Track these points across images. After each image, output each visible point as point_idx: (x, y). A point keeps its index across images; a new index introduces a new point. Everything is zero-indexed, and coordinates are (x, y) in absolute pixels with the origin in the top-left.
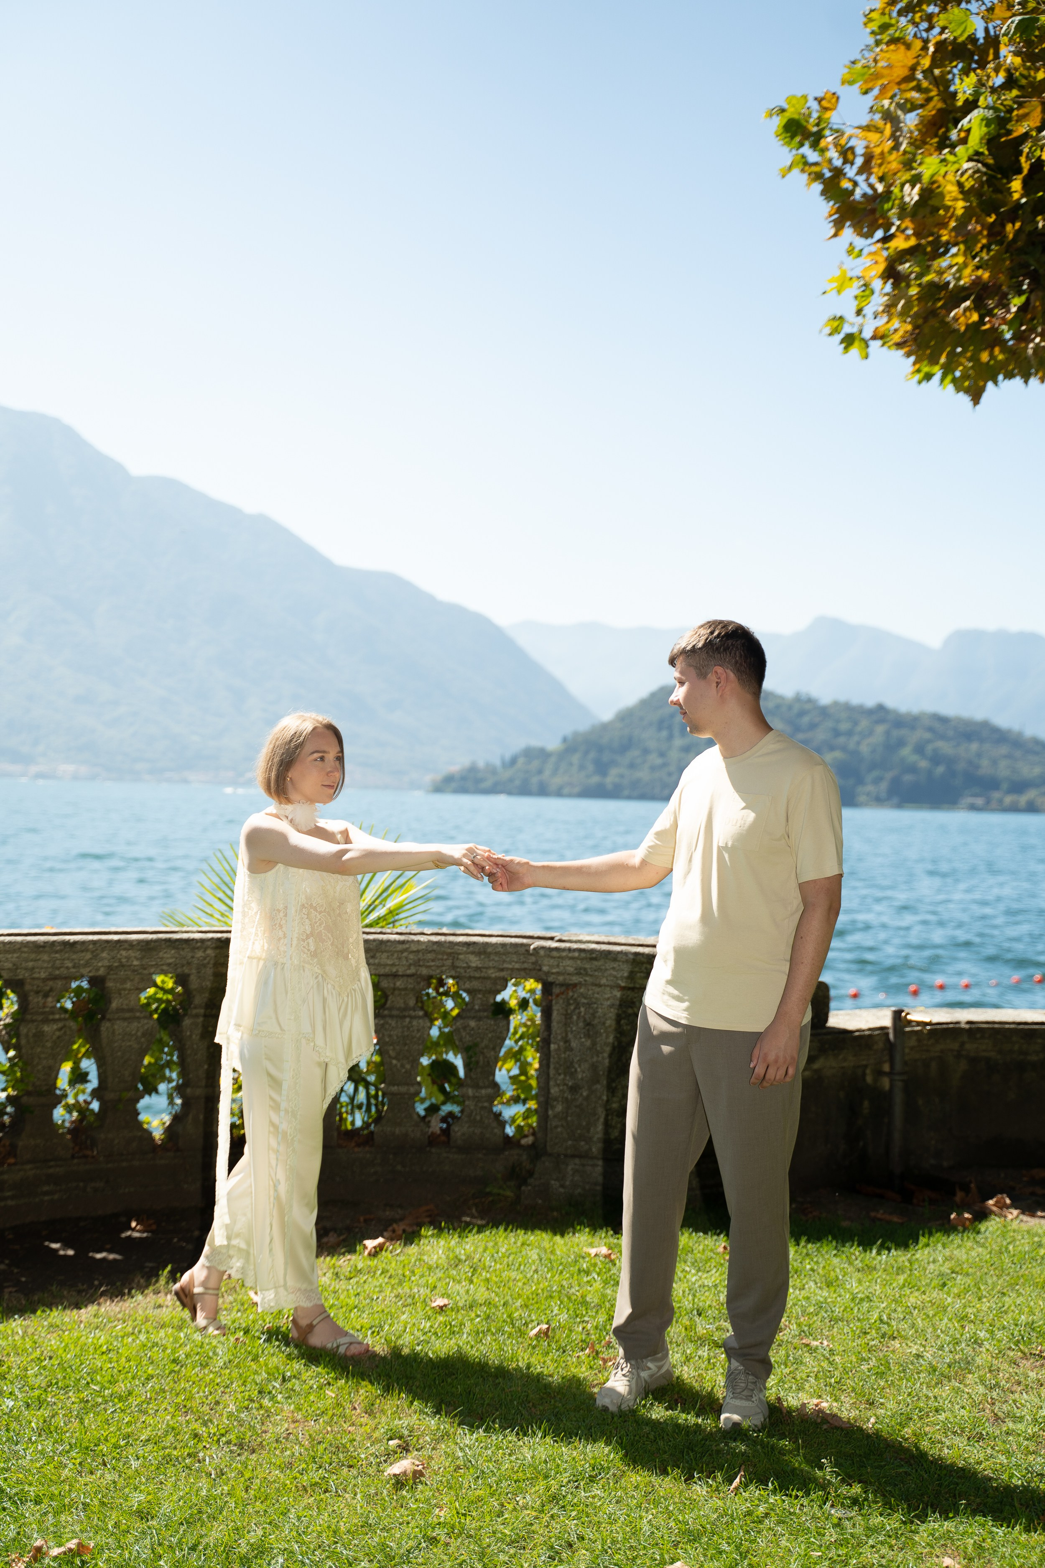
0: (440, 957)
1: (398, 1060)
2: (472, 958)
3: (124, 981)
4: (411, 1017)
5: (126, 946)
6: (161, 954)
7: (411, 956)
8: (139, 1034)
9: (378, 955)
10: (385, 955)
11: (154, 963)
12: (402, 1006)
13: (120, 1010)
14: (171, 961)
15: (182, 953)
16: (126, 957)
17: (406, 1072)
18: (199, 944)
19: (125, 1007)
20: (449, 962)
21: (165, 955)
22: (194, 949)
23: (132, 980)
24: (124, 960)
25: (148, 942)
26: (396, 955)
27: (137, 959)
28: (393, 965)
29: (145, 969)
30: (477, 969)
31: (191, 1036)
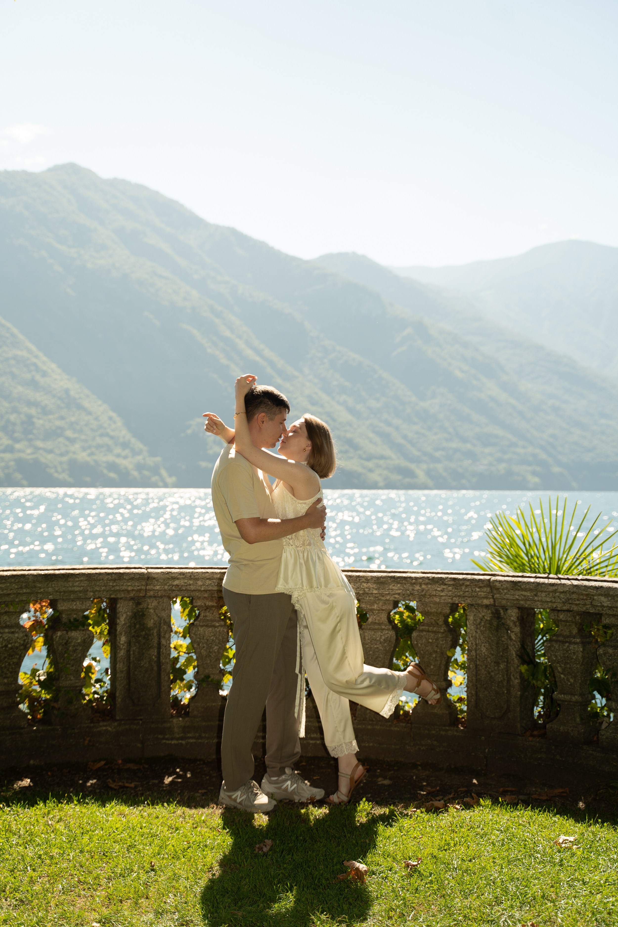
0: (581, 597)
1: (565, 675)
2: (603, 599)
3: (372, 604)
4: (570, 643)
5: (363, 580)
6: (391, 587)
7: (562, 596)
8: (382, 640)
9: (539, 594)
10: (543, 594)
11: (387, 593)
12: (568, 634)
13: (374, 623)
14: (399, 592)
15: (405, 586)
16: (367, 588)
17: (571, 685)
18: (414, 581)
19: (377, 621)
20: (588, 602)
21: (394, 588)
22: (412, 584)
23: (378, 604)
24: (366, 590)
25: (378, 578)
26: (551, 594)
27: (376, 589)
28: (551, 602)
29: (383, 596)
30: (610, 608)
31: (417, 644)
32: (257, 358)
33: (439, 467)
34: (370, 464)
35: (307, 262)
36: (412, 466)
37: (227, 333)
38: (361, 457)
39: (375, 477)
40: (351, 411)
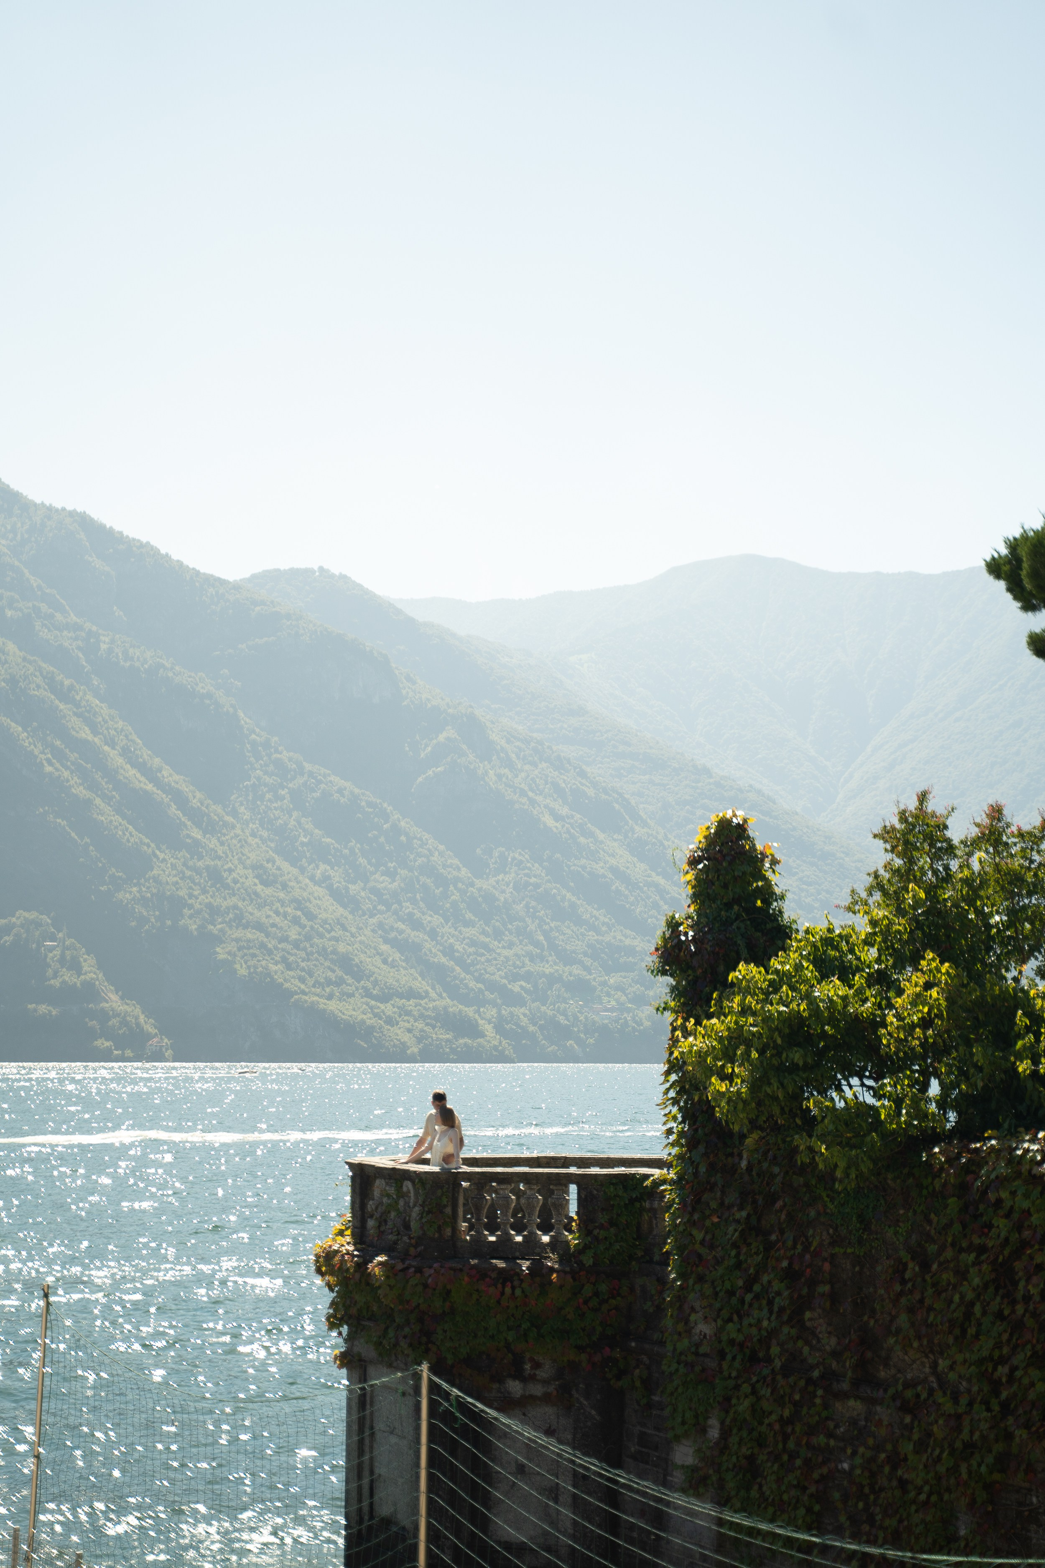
32: (150, 787)
33: (520, 1011)
34: (388, 1009)
35: (236, 587)
36: (470, 1011)
37: (86, 734)
38: (368, 994)
39: (399, 1034)
40: (338, 896)
